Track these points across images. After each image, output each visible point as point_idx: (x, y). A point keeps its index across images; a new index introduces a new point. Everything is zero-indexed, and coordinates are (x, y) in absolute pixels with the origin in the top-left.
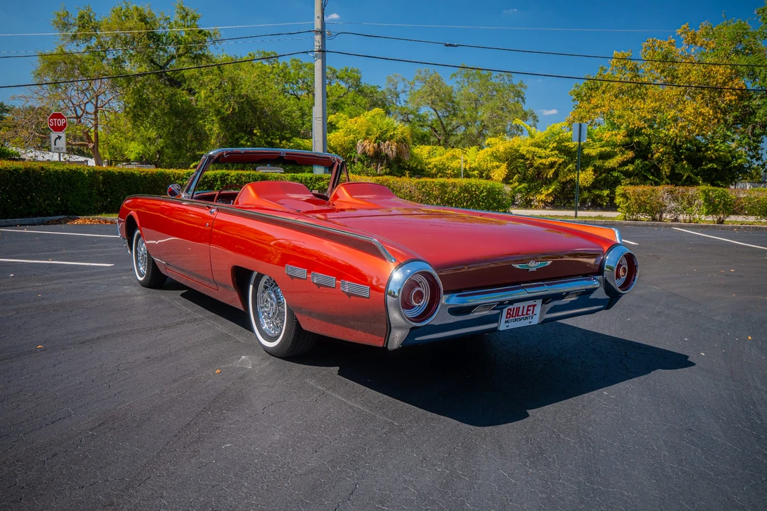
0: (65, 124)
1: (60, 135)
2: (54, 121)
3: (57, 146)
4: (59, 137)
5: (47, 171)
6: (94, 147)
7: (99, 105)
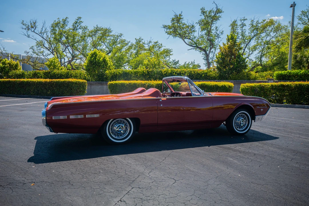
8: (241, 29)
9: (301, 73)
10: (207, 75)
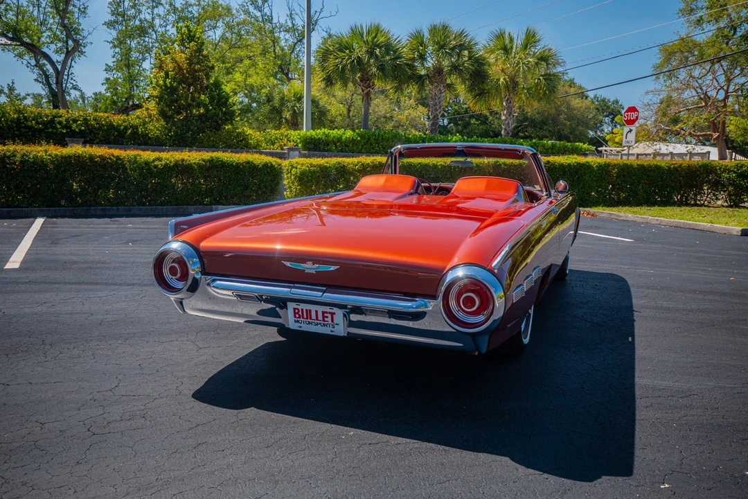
0: (637, 117)
1: (631, 128)
2: (628, 116)
3: (628, 140)
4: (631, 131)
5: (552, 164)
6: (718, 136)
7: (730, 90)
8: (149, 11)
9: (346, 138)
10: (137, 133)
